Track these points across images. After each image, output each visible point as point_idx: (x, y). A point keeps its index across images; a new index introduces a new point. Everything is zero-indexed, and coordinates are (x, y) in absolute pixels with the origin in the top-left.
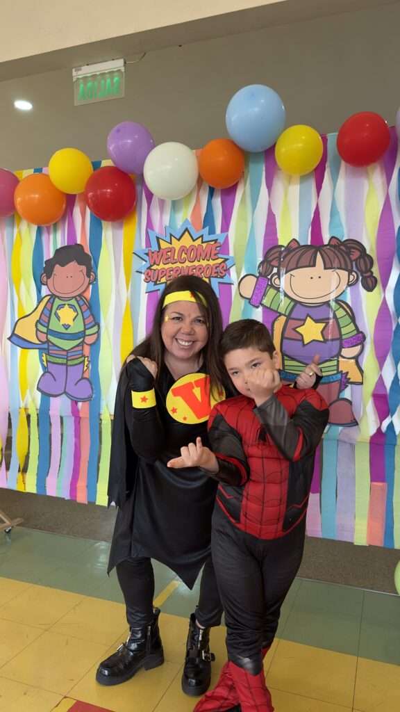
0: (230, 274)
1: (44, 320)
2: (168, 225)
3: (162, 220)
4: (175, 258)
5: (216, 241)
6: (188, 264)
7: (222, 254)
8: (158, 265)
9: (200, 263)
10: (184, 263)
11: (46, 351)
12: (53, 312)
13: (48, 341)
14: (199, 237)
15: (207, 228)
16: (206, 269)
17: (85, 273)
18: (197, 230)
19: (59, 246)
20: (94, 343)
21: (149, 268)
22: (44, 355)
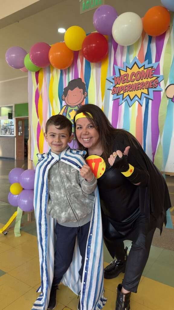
0: (160, 86)
2: (125, 62)
3: (122, 59)
4: (129, 79)
5: (152, 67)
6: (136, 82)
7: (156, 74)
8: (119, 84)
9: (142, 81)
10: (133, 81)
12: (68, 113)
14: (143, 66)
15: (147, 61)
16: (146, 84)
18: (141, 63)
21: (114, 87)
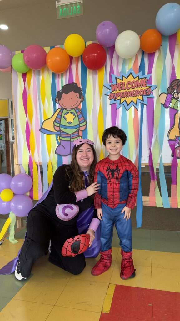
1: (58, 120)
2: (121, 71)
7: (149, 84)
8: (116, 91)
9: (137, 89)
11: (60, 135)
12: (63, 116)
13: (60, 130)
14: (137, 77)
15: (141, 72)
16: (140, 92)
17: (78, 97)
19: (64, 84)
20: (84, 130)
21: (111, 93)
22: (58, 137)
